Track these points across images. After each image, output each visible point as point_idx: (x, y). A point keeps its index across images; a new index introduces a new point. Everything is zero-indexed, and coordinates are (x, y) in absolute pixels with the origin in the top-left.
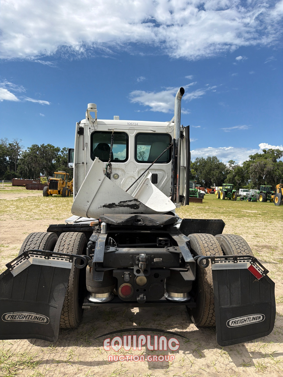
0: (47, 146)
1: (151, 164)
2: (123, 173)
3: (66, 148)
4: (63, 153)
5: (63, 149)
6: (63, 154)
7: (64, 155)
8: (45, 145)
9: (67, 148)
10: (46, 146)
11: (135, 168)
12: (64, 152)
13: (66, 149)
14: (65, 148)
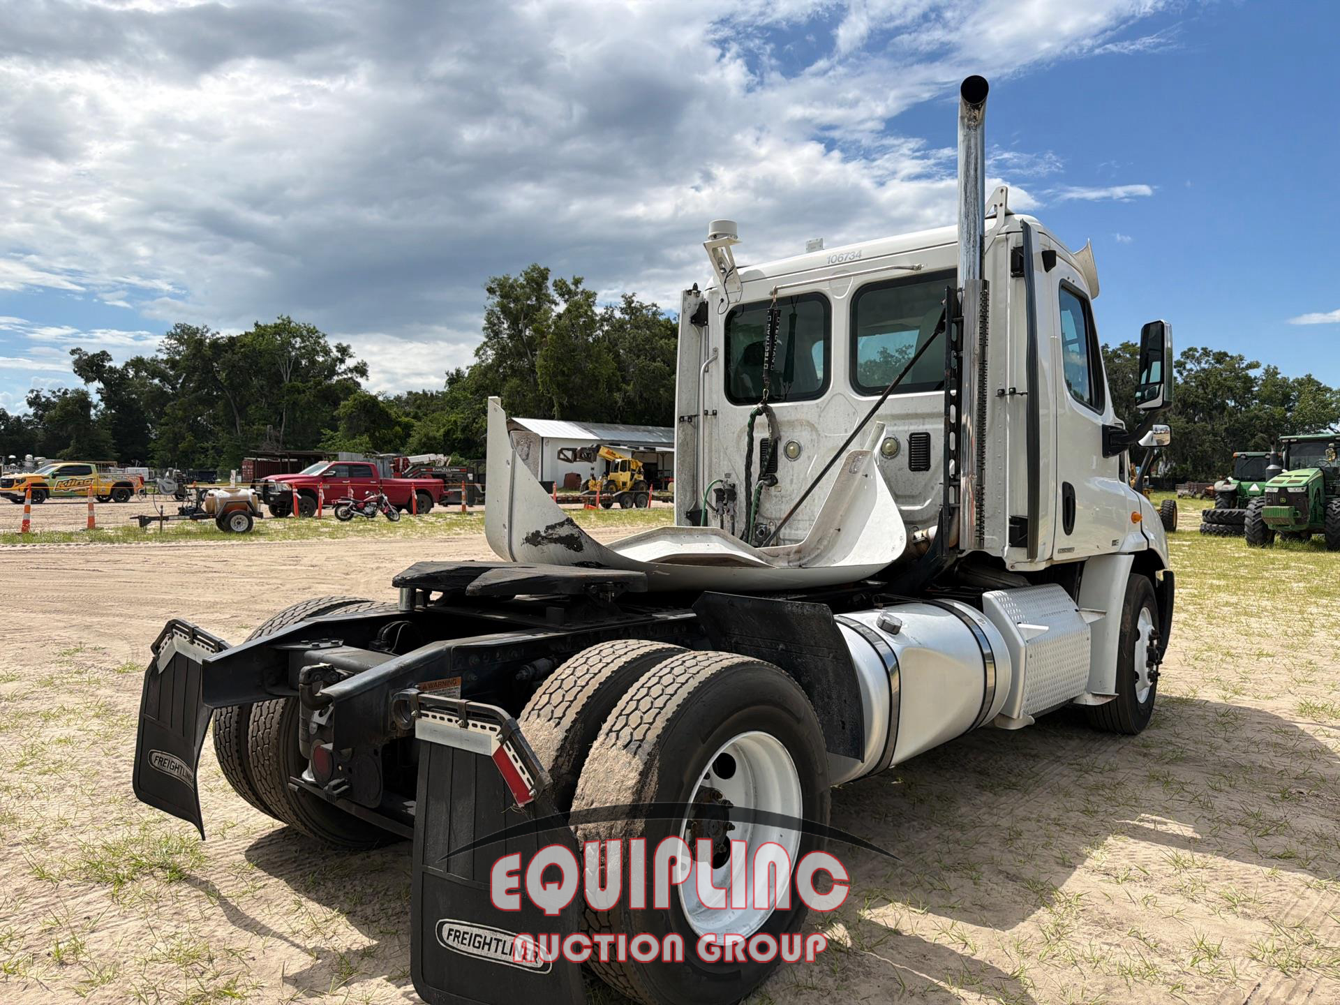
0: (1120, 349)
1: (879, 397)
2: (815, 437)
3: (1196, 350)
4: (1185, 368)
5: (1184, 354)
6: (1185, 373)
7: (1187, 376)
8: (1110, 350)
9: (1199, 350)
10: (1114, 352)
11: (851, 415)
12: (1188, 366)
13: (1197, 355)
14: (1190, 349)
